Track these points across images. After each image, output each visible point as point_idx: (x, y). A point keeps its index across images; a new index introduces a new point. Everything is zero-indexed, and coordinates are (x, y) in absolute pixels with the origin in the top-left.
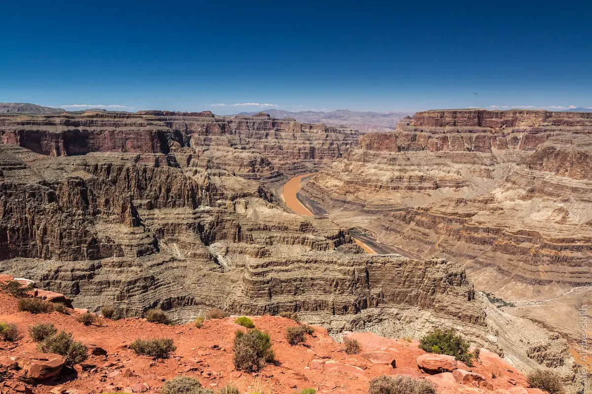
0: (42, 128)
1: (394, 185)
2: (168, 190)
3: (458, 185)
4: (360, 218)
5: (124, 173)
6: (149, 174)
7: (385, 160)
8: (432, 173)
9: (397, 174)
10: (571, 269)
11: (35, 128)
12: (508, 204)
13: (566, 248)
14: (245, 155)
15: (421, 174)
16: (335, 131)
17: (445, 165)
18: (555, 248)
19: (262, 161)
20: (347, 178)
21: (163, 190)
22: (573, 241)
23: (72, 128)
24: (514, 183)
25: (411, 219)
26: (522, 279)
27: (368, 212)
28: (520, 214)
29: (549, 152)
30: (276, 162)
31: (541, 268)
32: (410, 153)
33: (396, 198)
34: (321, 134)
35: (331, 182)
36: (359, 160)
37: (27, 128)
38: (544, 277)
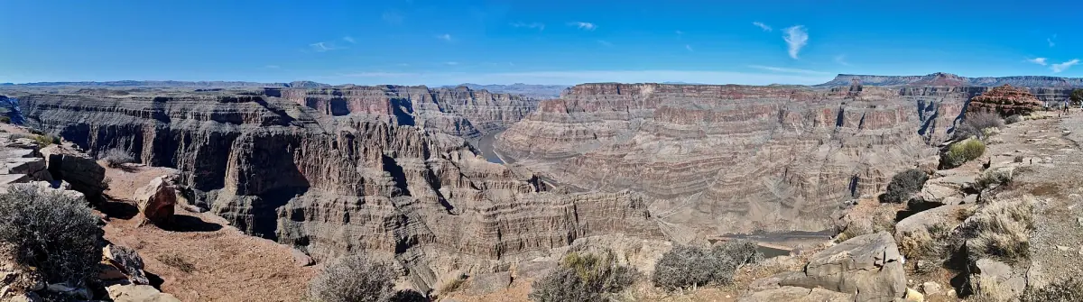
0: (320, 96)
1: (565, 138)
2: (408, 144)
3: (610, 135)
4: (542, 164)
5: (377, 129)
6: (395, 130)
7: (558, 119)
8: (591, 127)
9: (567, 129)
10: (689, 184)
11: (315, 96)
12: (645, 146)
13: (684, 170)
14: (451, 117)
15: (584, 128)
16: (517, 98)
17: (599, 121)
18: (677, 171)
19: (464, 121)
20: (531, 134)
21: (404, 143)
22: (687, 164)
23: (337, 97)
24: (647, 131)
25: (582, 163)
26: (661, 197)
27: (549, 159)
28: (653, 152)
29: (665, 109)
30: (474, 123)
31: (672, 186)
32: (576, 114)
33: (567, 147)
34: (507, 100)
35: (518, 137)
36: (539, 120)
37: (311, 96)
38: (674, 192)
